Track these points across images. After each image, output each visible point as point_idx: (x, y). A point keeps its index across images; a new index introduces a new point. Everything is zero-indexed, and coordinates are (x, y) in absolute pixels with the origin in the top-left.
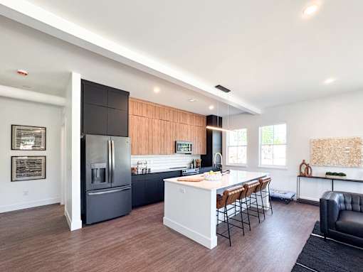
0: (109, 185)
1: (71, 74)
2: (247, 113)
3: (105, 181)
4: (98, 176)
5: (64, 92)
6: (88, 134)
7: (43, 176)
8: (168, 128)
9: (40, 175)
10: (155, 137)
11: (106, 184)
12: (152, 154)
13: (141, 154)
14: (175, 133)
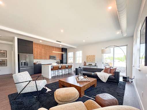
1: (14, 37)
2: (72, 48)
3: (25, 65)
4: (23, 64)
5: (12, 40)
6: (20, 53)
7: (6, 65)
8: (47, 52)
9: (5, 65)
10: (43, 54)
11: (26, 66)
14: (50, 53)
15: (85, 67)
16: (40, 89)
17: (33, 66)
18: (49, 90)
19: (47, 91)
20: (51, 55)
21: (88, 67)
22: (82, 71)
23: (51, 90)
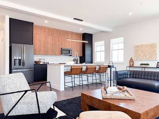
0: (22, 67)
2: (103, 32)
3: (20, 65)
4: (17, 63)
6: (13, 43)
10: (49, 46)
11: (21, 67)
12: (47, 55)
13: (41, 55)
14: (62, 44)
15: (132, 69)
16: (44, 111)
17: (33, 67)
18: (60, 114)
19: (58, 116)
20: (64, 47)
21: (140, 70)
22: (127, 77)
23: (65, 115)
